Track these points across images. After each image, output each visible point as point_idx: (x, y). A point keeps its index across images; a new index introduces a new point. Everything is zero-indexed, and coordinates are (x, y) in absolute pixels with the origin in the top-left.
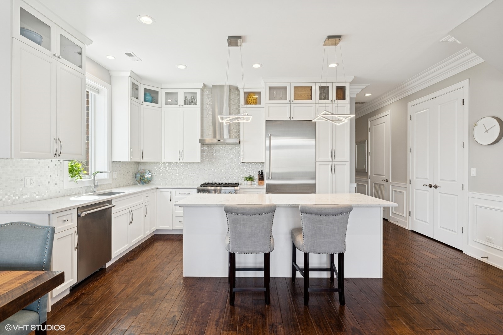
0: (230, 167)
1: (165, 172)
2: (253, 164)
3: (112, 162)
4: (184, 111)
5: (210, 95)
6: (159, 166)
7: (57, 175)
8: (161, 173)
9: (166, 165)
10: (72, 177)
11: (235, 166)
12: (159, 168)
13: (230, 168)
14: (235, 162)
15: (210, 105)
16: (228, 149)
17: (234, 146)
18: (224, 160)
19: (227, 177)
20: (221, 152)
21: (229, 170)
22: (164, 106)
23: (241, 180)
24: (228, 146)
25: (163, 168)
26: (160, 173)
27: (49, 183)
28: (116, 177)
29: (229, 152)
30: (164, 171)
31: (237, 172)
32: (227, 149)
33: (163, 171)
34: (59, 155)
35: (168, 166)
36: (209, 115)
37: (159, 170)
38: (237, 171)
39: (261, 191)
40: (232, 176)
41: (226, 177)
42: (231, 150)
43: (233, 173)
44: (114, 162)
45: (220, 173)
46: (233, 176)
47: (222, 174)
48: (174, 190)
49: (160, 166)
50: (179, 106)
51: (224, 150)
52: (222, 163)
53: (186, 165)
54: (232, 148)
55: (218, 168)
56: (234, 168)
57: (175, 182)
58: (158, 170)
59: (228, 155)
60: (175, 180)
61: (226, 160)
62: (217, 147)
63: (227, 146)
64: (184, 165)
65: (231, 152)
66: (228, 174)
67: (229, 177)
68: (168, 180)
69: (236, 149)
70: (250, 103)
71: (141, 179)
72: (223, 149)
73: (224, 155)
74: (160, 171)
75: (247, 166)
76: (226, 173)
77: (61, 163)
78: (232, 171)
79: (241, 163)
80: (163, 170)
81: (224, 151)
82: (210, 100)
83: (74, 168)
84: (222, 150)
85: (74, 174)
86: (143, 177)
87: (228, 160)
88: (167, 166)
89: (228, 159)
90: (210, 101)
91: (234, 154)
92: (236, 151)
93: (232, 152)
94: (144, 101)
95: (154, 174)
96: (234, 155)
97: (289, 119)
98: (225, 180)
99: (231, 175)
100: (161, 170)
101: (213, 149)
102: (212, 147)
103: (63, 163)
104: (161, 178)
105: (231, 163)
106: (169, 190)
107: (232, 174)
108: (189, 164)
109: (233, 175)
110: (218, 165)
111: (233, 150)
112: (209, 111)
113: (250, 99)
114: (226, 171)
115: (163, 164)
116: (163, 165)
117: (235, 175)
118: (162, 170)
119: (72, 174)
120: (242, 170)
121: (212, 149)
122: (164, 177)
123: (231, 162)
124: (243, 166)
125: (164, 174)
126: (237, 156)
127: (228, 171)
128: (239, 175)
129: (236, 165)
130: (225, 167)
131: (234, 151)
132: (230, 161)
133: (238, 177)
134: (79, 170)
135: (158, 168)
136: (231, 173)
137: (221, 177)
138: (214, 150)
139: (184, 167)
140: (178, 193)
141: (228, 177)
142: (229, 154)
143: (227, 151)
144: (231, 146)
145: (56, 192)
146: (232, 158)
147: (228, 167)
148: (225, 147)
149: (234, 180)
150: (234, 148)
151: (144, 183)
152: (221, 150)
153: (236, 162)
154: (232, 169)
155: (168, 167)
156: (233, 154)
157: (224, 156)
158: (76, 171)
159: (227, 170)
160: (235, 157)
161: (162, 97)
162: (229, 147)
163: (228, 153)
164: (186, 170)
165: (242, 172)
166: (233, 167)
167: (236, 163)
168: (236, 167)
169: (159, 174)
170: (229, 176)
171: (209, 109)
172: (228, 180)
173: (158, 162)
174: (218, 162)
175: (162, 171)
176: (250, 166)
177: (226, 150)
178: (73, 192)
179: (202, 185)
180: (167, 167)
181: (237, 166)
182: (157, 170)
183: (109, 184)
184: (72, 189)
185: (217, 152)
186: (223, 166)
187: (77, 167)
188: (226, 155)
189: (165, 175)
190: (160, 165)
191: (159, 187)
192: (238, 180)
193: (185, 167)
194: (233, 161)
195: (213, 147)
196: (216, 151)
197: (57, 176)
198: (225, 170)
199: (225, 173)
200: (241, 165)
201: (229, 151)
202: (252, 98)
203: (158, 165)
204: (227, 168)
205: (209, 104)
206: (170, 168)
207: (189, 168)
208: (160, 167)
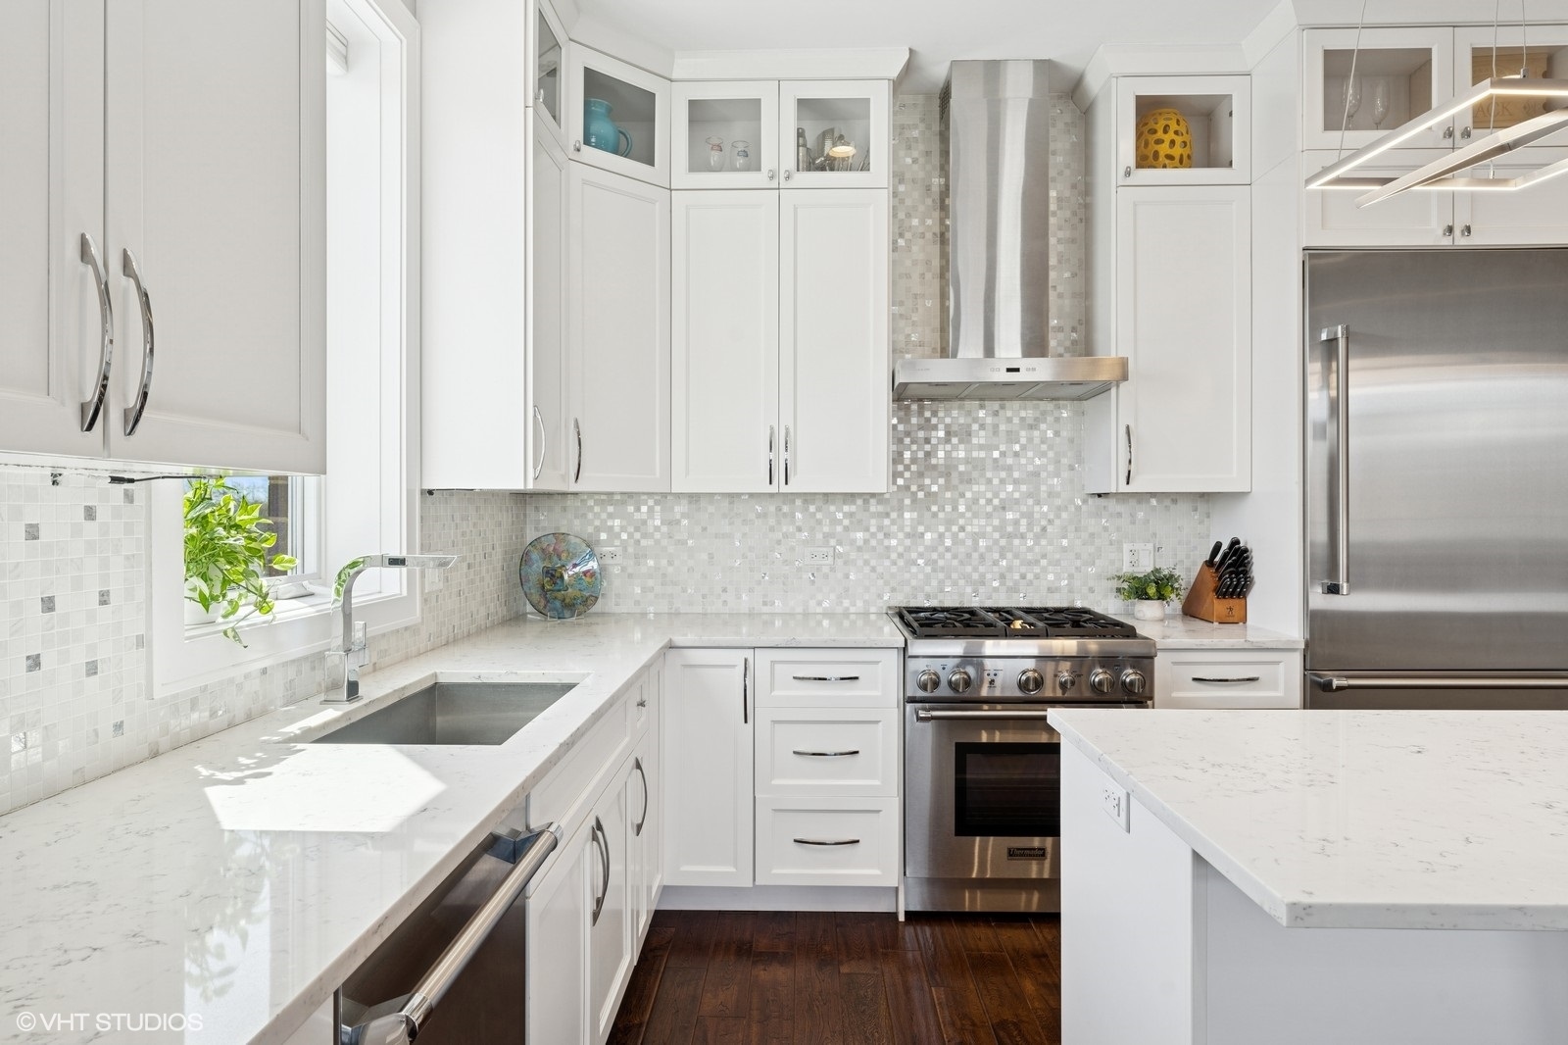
0: (1024, 522)
1: (671, 549)
2: (1154, 502)
3: (422, 492)
4: (795, 209)
5: (915, 126)
6: (637, 516)
7: (104, 599)
8: (645, 556)
9: (677, 509)
10: (206, 602)
11: (1051, 516)
12: (637, 529)
13: (1023, 529)
14: (1050, 494)
15: (914, 181)
16: (1016, 420)
17: (1049, 406)
18: (996, 481)
19: (1008, 576)
20: (975, 441)
21: (1023, 536)
22: (682, 176)
23: (1085, 590)
24: (1016, 404)
25: (657, 529)
26: (639, 558)
27: (34, 663)
28: (441, 585)
29: (1023, 441)
30: (664, 542)
31: (1064, 550)
32: (1009, 420)
33: (657, 542)
34: (133, 420)
35: (684, 516)
36: (908, 235)
37: (637, 536)
38: (1065, 542)
39: (1278, 663)
40: (1037, 570)
42: (1031, 427)
43: (1044, 556)
44: (431, 492)
45: (968, 556)
46: (1044, 570)
47: (982, 557)
48: (763, 659)
49: (645, 517)
50: (772, 178)
51: (996, 427)
53: (786, 509)
54: (1036, 419)
56: (1050, 529)
57: (725, 602)
58: (630, 535)
59: (1016, 454)
60: (725, 590)
61: (1002, 481)
62: (955, 413)
63: (1008, 404)
64: (772, 509)
65: (1030, 440)
66: (1016, 556)
67: (1023, 577)
68: (684, 590)
69: (1057, 420)
70: (1162, 158)
71: (548, 587)
72: (989, 420)
73: (996, 454)
74: (644, 542)
75: (1119, 515)
76: (1002, 556)
77: (129, 497)
78: (1037, 543)
79: (1085, 501)
80: (657, 535)
81: (996, 432)
82: (915, 154)
83: (221, 531)
84: (982, 427)
85: (216, 576)
86: (553, 575)
87: (1016, 482)
88: (678, 517)
89: (1016, 475)
90: (915, 161)
91: (1051, 448)
92: (1057, 434)
93: (1037, 441)
94: (585, 144)
95: (608, 561)
96: (1051, 454)
97: (1446, 242)
98: (996, 590)
99: (1030, 563)
100: (645, 536)
101: (934, 421)
102: (928, 414)
103: (149, 497)
104: (650, 583)
105: (1030, 502)
106: (737, 657)
107: (1037, 562)
108: (798, 502)
109: (1044, 562)
110: (962, 509)
111: (1043, 426)
112: (908, 215)
113: (1159, 142)
114: (1003, 542)
115: (657, 503)
116: (658, 508)
117: (1057, 563)
118: (651, 536)
119: (204, 577)
120: (1092, 535)
121: (928, 420)
122: (664, 575)
123: (1030, 495)
124: (1098, 515)
125: (664, 562)
126: (1065, 461)
127: (1016, 542)
128: (1078, 563)
129: (1059, 508)
130: (996, 522)
131: (1050, 434)
132: (1024, 488)
133: (1071, 577)
134: (249, 549)
135: (631, 529)
136: (1030, 556)
137: (975, 576)
138: (935, 428)
139: (772, 521)
140: (785, 672)
141: (1017, 576)
142: (1024, 448)
143: (1009, 433)
144: (1029, 403)
145: (96, 732)
146: (1036, 474)
147: (1016, 523)
148: (996, 414)
149: (1050, 590)
150: (1050, 419)
151: (567, 613)
152: (975, 427)
153: (1058, 495)
154: (1037, 529)
155: (685, 522)
156: (1044, 447)
157: (996, 460)
158: (231, 556)
160: (1051, 468)
161: (672, 129)
162: (1023, 414)
163: (1018, 442)
164: (786, 536)
165: (1091, 549)
166: (1044, 523)
167: (1058, 502)
168: (1057, 522)
169: (636, 557)
170: (1023, 570)
171: (908, 202)
172: (1014, 590)
173: (630, 495)
174: (962, 495)
175: (651, 542)
176: (1141, 515)
177: (1003, 427)
178: (213, 714)
180: (678, 522)
181: (1064, 515)
182: (624, 536)
183: (406, 629)
184: (204, 689)
185: (955, 440)
187: (237, 527)
188: (1003, 454)
189: (670, 563)
190: (644, 509)
191: (679, 640)
192: (1071, 591)
193: (779, 523)
194: (1043, 488)
195: (935, 413)
196: (948, 433)
197: (103, 602)
198: (996, 535)
199: (996, 556)
200: (1084, 508)
201: (1023, 433)
202: (1171, 135)
203: (631, 509)
204: (1010, 529)
205: (908, 176)
206: (698, 529)
207: (799, 529)
208: (644, 522)
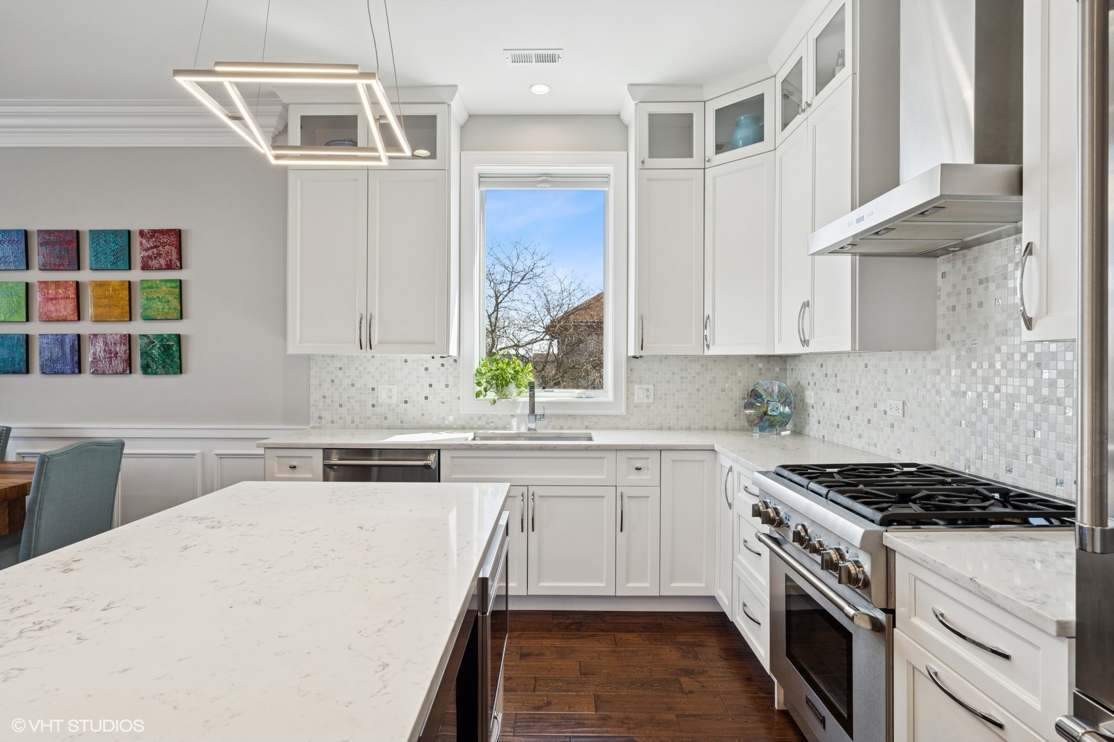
7: (447, 386)
19: (1043, 451)
27: (426, 398)
41: (1037, 452)
45: (1003, 421)
47: (1016, 424)
52: (1017, 357)
55: (998, 389)
76: (1037, 426)
137: (1009, 446)
159: (1045, 401)
179: (784, 467)
186: (1023, 374)
198: (1031, 399)
199: (1030, 425)
